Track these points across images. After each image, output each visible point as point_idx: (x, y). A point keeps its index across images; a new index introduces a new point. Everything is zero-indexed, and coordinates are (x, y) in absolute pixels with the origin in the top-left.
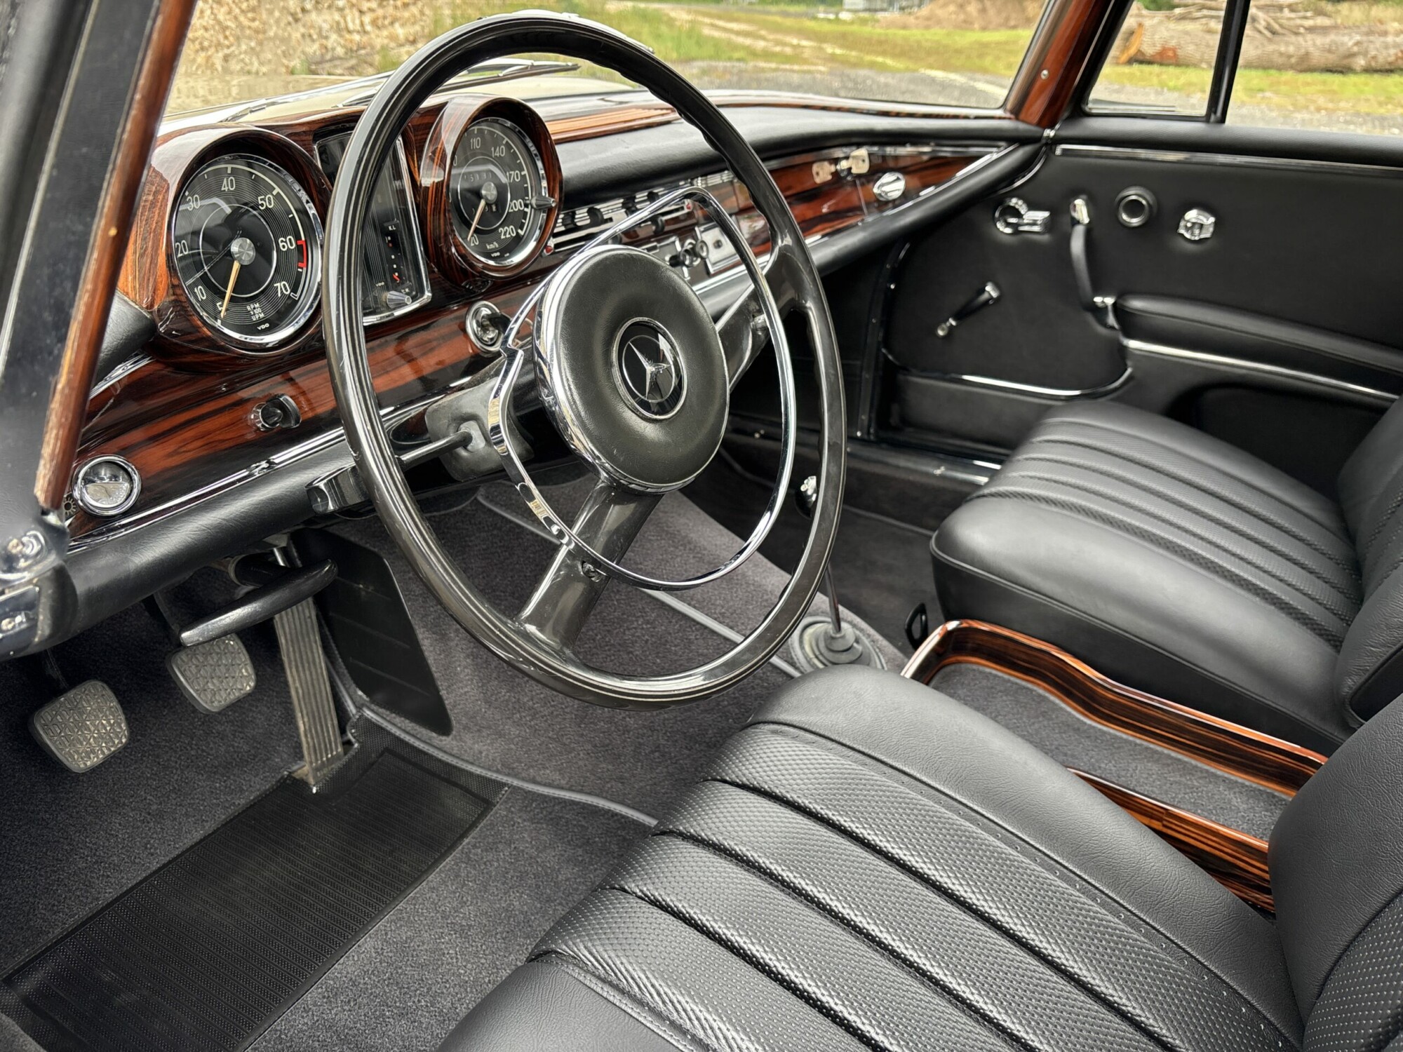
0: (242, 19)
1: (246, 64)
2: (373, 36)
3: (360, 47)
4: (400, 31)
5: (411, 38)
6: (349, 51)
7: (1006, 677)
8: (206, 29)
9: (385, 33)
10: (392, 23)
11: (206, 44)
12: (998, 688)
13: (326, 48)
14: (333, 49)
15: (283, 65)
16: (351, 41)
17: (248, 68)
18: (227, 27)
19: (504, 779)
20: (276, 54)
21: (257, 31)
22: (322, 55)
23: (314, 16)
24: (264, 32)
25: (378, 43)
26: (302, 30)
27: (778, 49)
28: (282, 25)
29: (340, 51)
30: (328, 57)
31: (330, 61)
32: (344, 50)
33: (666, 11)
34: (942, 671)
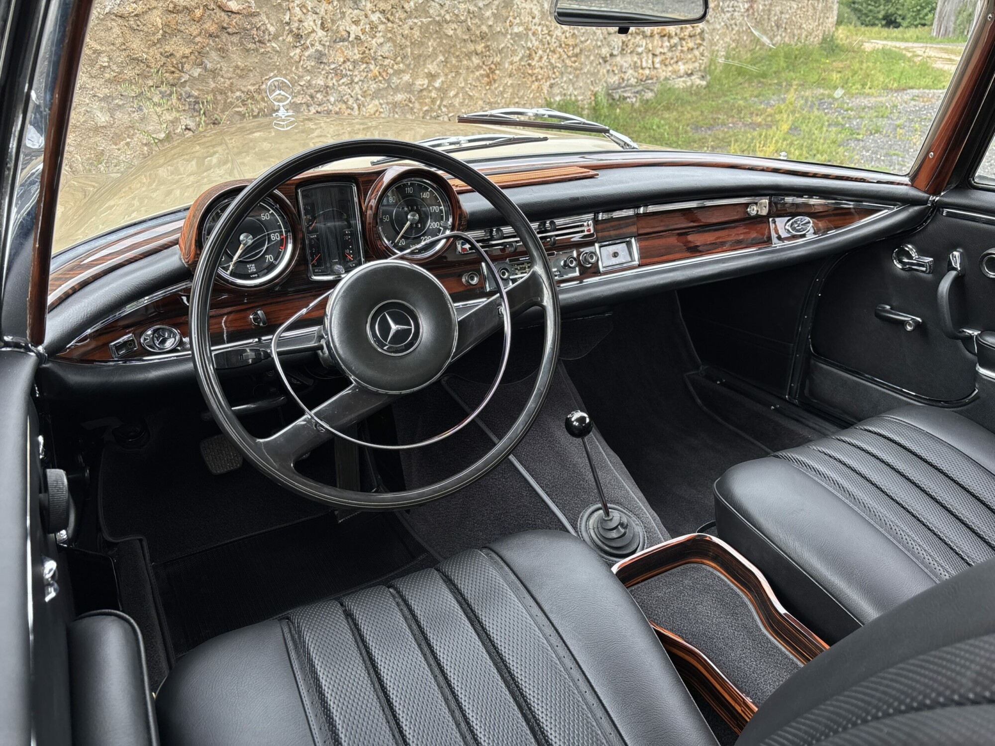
0: (567, 61)
2: (660, 71)
4: (682, 68)
6: (640, 81)
10: (677, 62)
11: (540, 77)
18: (556, 67)
19: (428, 547)
20: (586, 83)
21: (576, 69)
22: (620, 83)
23: (618, 59)
24: (581, 69)
25: (663, 75)
28: (594, 65)
29: (633, 81)
30: (623, 85)
31: (624, 88)
32: (636, 80)
33: (915, 49)
34: (685, 566)
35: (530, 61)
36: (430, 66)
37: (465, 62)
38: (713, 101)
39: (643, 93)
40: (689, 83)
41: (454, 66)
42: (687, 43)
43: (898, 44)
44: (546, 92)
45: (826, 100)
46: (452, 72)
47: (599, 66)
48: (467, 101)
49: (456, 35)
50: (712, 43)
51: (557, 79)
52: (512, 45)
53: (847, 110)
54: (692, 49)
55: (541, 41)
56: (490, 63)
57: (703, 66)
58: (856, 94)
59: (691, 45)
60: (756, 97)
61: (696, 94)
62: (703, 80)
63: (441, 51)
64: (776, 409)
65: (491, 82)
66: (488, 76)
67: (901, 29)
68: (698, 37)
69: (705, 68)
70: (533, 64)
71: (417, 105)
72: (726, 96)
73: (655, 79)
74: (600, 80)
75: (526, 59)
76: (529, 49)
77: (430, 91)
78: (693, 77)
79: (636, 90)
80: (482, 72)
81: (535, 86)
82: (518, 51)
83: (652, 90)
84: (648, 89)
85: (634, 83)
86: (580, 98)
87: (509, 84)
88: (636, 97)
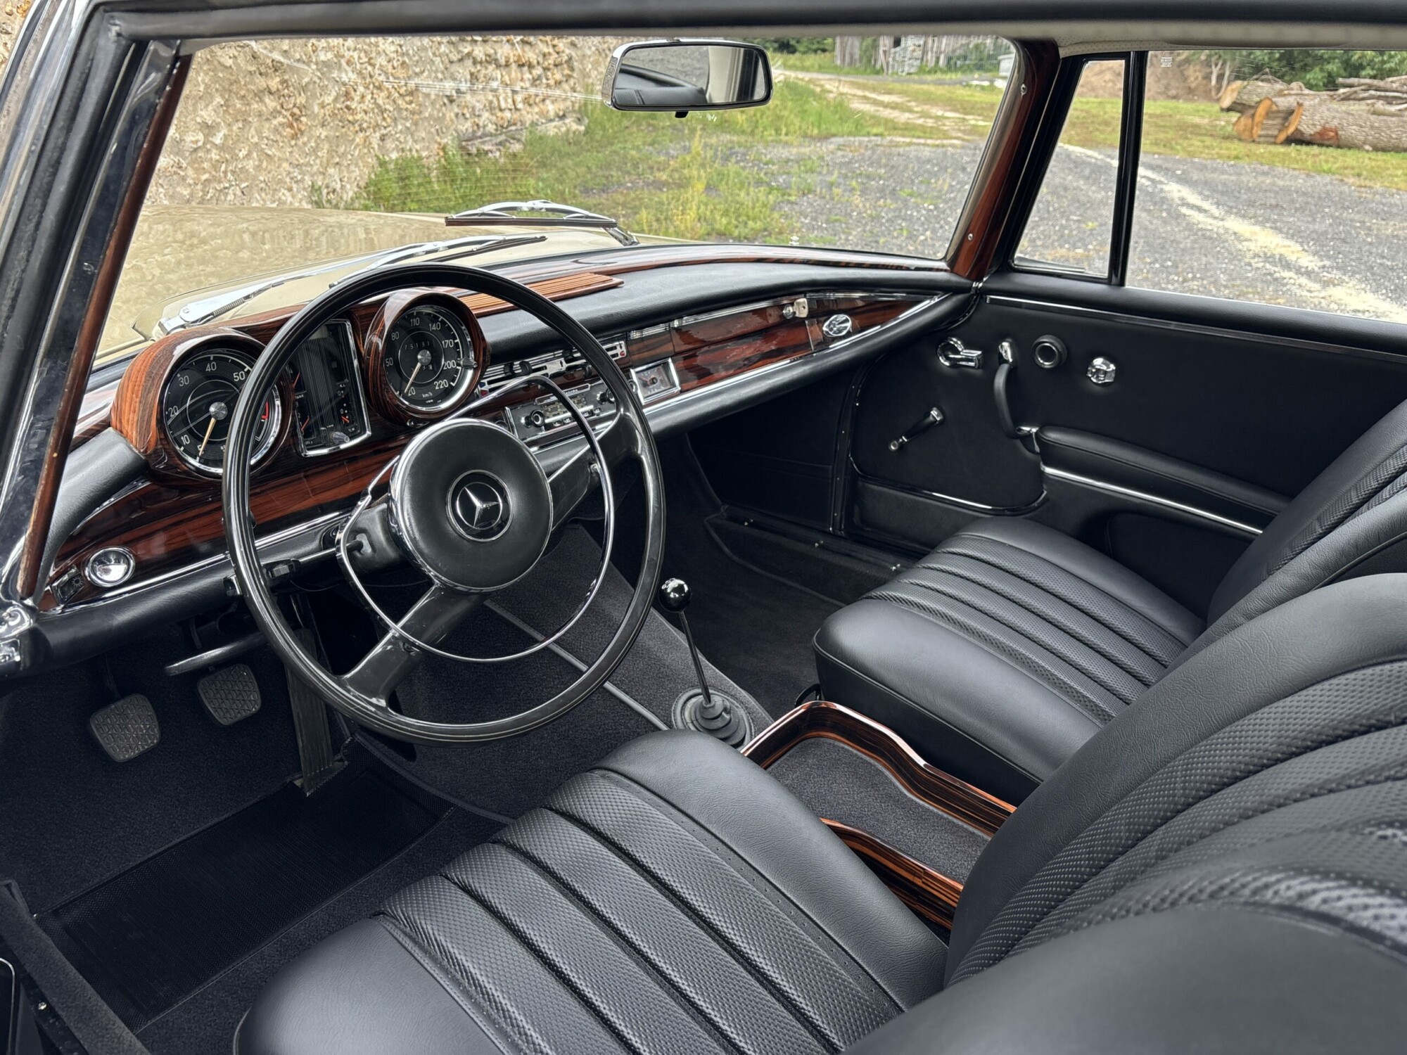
0: (400, 102)
1: (401, 142)
2: (524, 112)
3: (511, 123)
4: (551, 108)
5: (561, 113)
6: (501, 128)
7: (855, 752)
8: (366, 112)
9: (536, 109)
10: (543, 100)
11: (365, 125)
12: (844, 760)
13: (478, 125)
14: (485, 127)
15: (436, 142)
16: (502, 118)
17: (403, 146)
18: (386, 110)
19: (452, 800)
20: (429, 132)
21: (413, 113)
22: (474, 132)
23: (468, 97)
24: (421, 113)
25: (528, 119)
26: (456, 110)
27: (921, 121)
28: (438, 106)
29: (491, 128)
30: (479, 134)
31: (480, 137)
32: (494, 127)
33: (822, 82)
34: (803, 743)
35: (348, 103)
36: (203, 113)
37: (256, 106)
38: (598, 152)
39: (508, 144)
40: (563, 129)
41: (239, 111)
42: (553, 74)
43: (801, 75)
44: (376, 147)
45: (737, 149)
46: (237, 121)
47: (444, 108)
48: (265, 164)
49: (238, 65)
50: (585, 75)
51: (390, 128)
52: (320, 78)
53: (766, 164)
54: (560, 82)
55: (360, 73)
56: (291, 106)
57: (577, 106)
58: (772, 141)
59: (558, 76)
60: (649, 145)
61: (575, 144)
62: (581, 125)
63: (217, 90)
64: (820, 546)
65: (296, 134)
66: (291, 126)
67: (797, 55)
68: (565, 66)
69: (580, 107)
70: (353, 107)
71: (190, 172)
72: (612, 144)
73: (519, 124)
74: (447, 128)
75: (342, 99)
76: (344, 84)
77: (208, 151)
78: (567, 121)
79: (498, 141)
80: (281, 119)
81: (359, 139)
82: (330, 87)
83: (519, 140)
84: (514, 139)
85: (493, 132)
86: (424, 154)
87: (323, 137)
88: (499, 150)
